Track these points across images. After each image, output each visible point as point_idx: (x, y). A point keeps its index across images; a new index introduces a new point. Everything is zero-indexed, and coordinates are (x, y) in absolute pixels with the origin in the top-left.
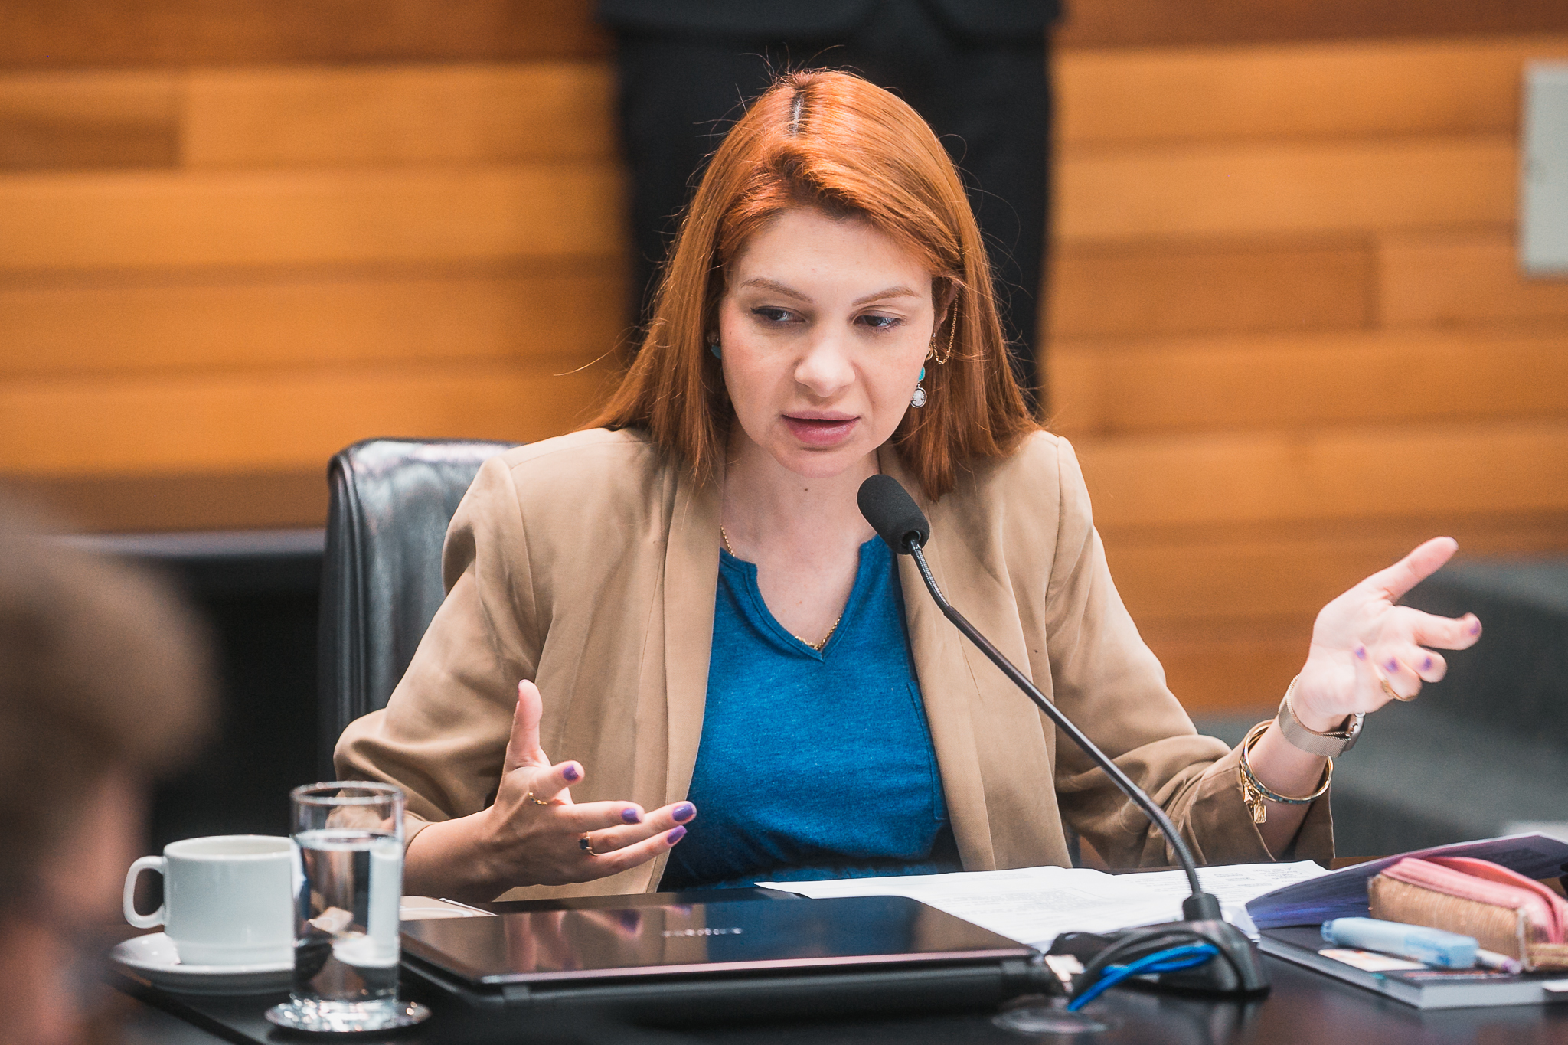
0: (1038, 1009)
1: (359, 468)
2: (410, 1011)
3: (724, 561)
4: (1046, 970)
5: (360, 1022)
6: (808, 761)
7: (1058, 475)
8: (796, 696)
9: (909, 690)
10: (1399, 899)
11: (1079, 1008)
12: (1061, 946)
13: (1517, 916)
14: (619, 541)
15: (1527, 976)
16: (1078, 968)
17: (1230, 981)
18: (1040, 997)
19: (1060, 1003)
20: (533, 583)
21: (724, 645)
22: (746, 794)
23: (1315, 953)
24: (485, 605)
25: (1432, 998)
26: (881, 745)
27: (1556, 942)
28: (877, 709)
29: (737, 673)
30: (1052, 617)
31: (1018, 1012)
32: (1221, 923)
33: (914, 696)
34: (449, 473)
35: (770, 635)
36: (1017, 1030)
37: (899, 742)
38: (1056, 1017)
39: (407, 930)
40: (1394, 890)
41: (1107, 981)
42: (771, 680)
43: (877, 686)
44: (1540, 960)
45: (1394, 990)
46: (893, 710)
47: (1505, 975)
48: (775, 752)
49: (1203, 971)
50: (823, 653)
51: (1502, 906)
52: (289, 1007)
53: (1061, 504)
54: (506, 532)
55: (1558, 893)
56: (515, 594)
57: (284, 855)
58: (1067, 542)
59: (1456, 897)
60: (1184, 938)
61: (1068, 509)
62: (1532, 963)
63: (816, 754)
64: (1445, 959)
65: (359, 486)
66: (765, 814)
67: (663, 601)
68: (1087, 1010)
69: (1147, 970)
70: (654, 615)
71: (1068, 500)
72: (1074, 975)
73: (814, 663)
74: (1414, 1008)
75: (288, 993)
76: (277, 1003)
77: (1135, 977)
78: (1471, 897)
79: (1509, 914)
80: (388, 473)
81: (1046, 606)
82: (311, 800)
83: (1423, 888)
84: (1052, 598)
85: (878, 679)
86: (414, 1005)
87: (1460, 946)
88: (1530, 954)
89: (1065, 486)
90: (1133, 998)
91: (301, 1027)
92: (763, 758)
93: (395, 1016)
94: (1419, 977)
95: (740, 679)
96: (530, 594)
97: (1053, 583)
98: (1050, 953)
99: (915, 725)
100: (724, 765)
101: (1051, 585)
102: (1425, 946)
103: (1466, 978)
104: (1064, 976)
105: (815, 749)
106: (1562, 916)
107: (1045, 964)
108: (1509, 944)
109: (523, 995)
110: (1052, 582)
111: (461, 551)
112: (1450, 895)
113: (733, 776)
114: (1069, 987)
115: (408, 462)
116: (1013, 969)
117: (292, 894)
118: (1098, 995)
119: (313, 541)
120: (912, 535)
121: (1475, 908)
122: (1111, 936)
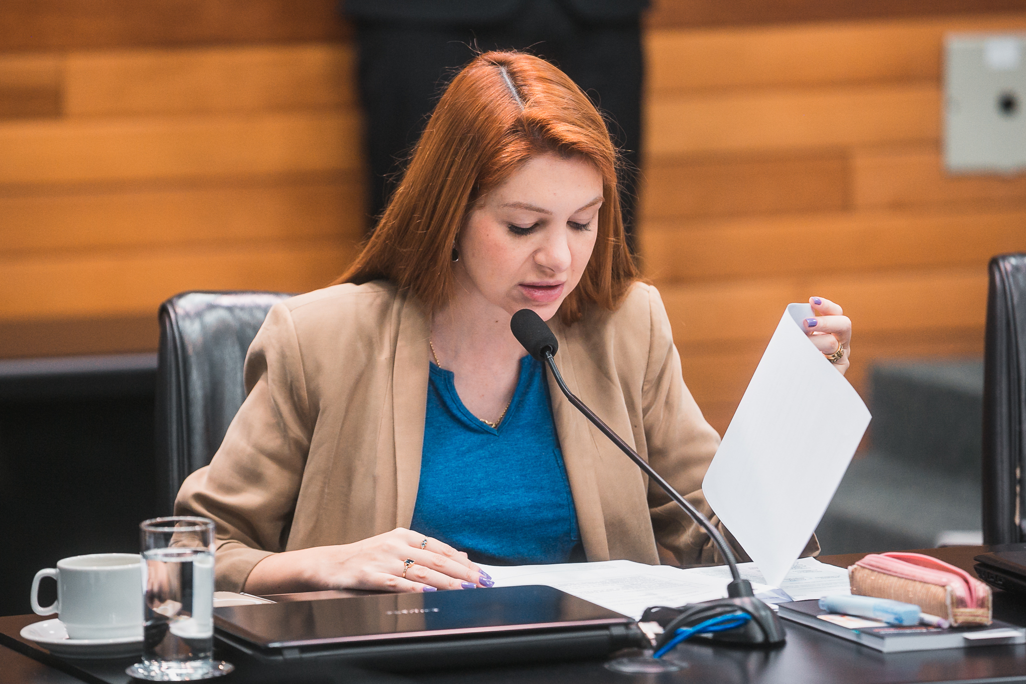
0: (634, 657)
1: (180, 311)
2: (221, 667)
3: (432, 370)
4: (639, 632)
5: (188, 675)
6: (488, 502)
7: (649, 310)
8: (480, 459)
9: (555, 454)
10: (869, 581)
11: (660, 656)
12: (648, 616)
13: (946, 590)
14: (362, 357)
15: (953, 629)
16: (660, 630)
17: (759, 637)
18: (636, 649)
19: (648, 653)
20: (307, 387)
21: (433, 425)
22: (448, 524)
23: (815, 617)
24: (275, 401)
25: (891, 645)
26: (536, 491)
27: (972, 607)
28: (534, 467)
29: (442, 444)
30: (646, 403)
31: (620, 660)
32: (753, 599)
33: (558, 459)
34: (238, 312)
35: (464, 419)
36: (622, 672)
37: (548, 489)
38: (646, 663)
39: (219, 614)
40: (865, 575)
41: (680, 638)
42: (464, 448)
43: (534, 452)
44: (961, 619)
45: (866, 641)
46: (544, 468)
47: (939, 630)
48: (467, 496)
49: (742, 630)
50: (498, 430)
51: (936, 585)
52: (141, 665)
53: (652, 330)
54: (288, 353)
55: (972, 575)
56: (295, 394)
57: (136, 565)
58: (656, 354)
59: (906, 579)
60: (728, 609)
61: (657, 333)
62: (956, 621)
63: (494, 497)
64: (899, 619)
65: (180, 323)
66: (460, 537)
67: (393, 397)
68: (665, 658)
69: (704, 630)
70: (386, 407)
71: (656, 327)
72: (657, 635)
73: (492, 437)
74: (880, 652)
75: (141, 656)
76: (133, 664)
77: (697, 635)
78: (915, 579)
79: (940, 590)
80: (199, 315)
81: (642, 396)
82: (153, 529)
83: (884, 574)
84: (645, 392)
85: (534, 447)
86: (224, 663)
87: (909, 611)
88: (955, 615)
89: (654, 318)
90: (697, 649)
91: (149, 679)
92: (459, 500)
93: (211, 670)
94: (882, 632)
95: (444, 448)
96: (304, 394)
97: (647, 381)
98: (642, 620)
99: (558, 477)
100: (433, 505)
101: (645, 383)
102: (886, 611)
103: (914, 632)
104: (651, 635)
105: (493, 494)
106: (975, 590)
107: (639, 628)
108: (941, 610)
109: (296, 655)
110: (645, 381)
111: (257, 366)
112: (902, 578)
113: (439, 512)
114: (654, 643)
115: (211, 307)
116: (617, 631)
117: (142, 591)
118: (673, 648)
119: (150, 361)
120: (547, 348)
121: (919, 586)
122: (681, 608)
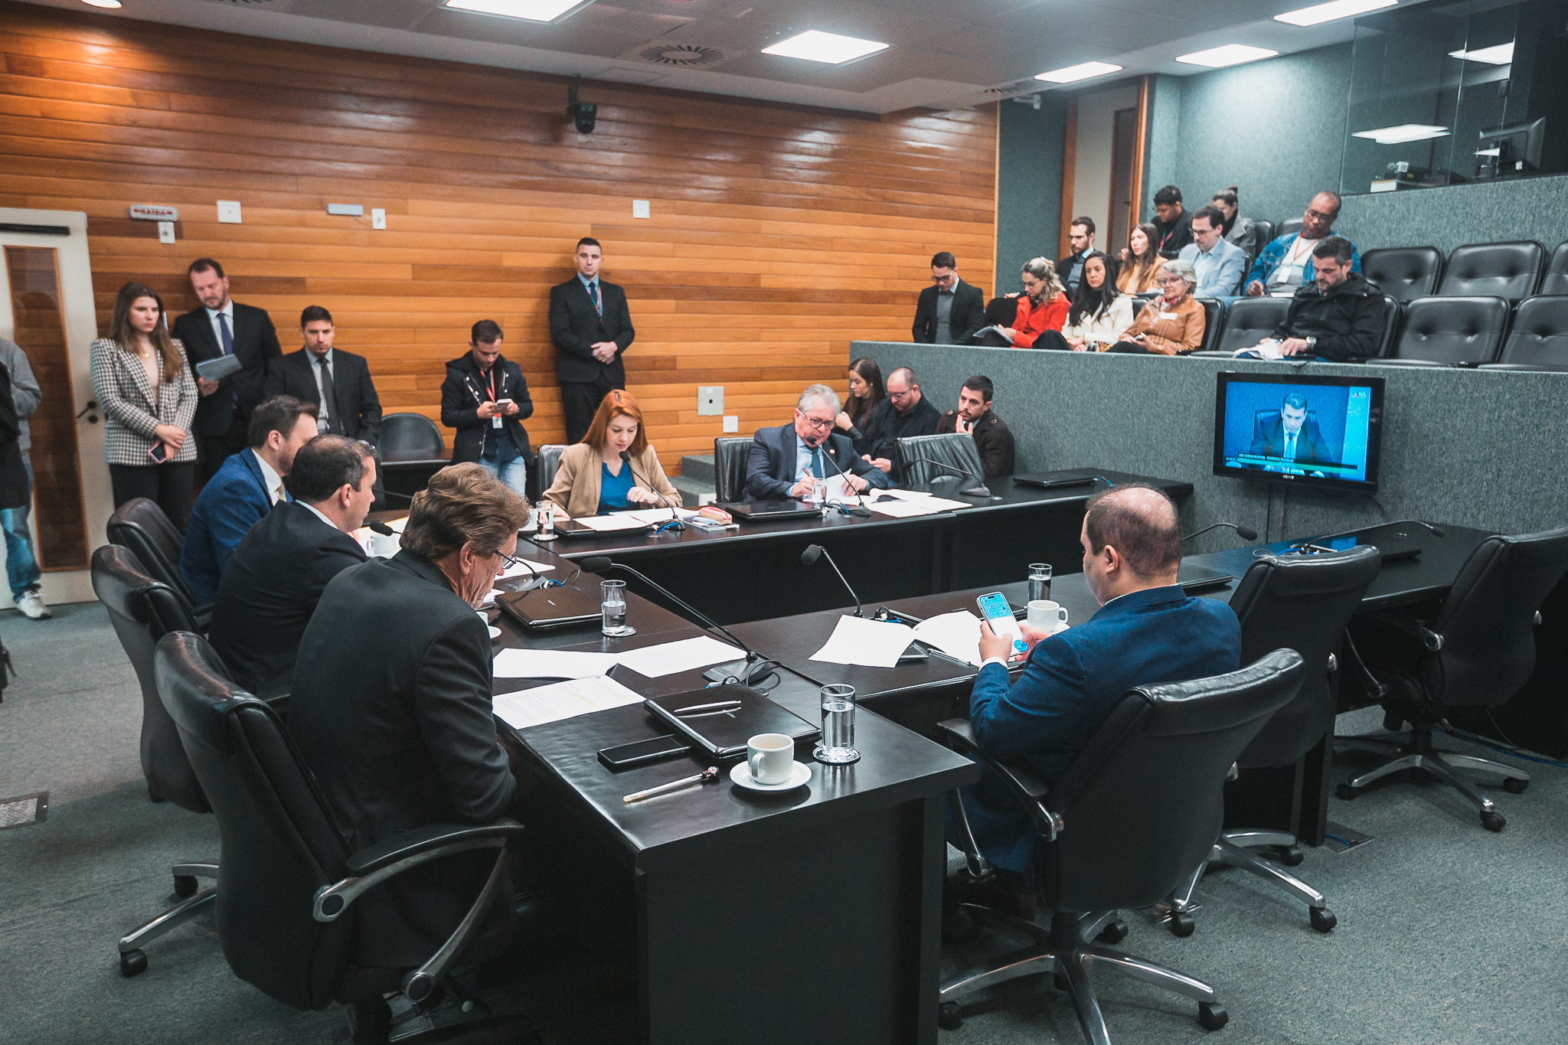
4: (653, 526)
11: (657, 532)
12: (655, 523)
14: (586, 461)
18: (652, 531)
20: (573, 467)
21: (603, 477)
24: (565, 470)
29: (605, 481)
31: (649, 533)
35: (609, 475)
36: (649, 536)
38: (654, 534)
42: (610, 482)
54: (568, 459)
56: (571, 469)
67: (593, 470)
73: (616, 477)
87: (714, 521)
111: (561, 462)
114: (656, 529)
